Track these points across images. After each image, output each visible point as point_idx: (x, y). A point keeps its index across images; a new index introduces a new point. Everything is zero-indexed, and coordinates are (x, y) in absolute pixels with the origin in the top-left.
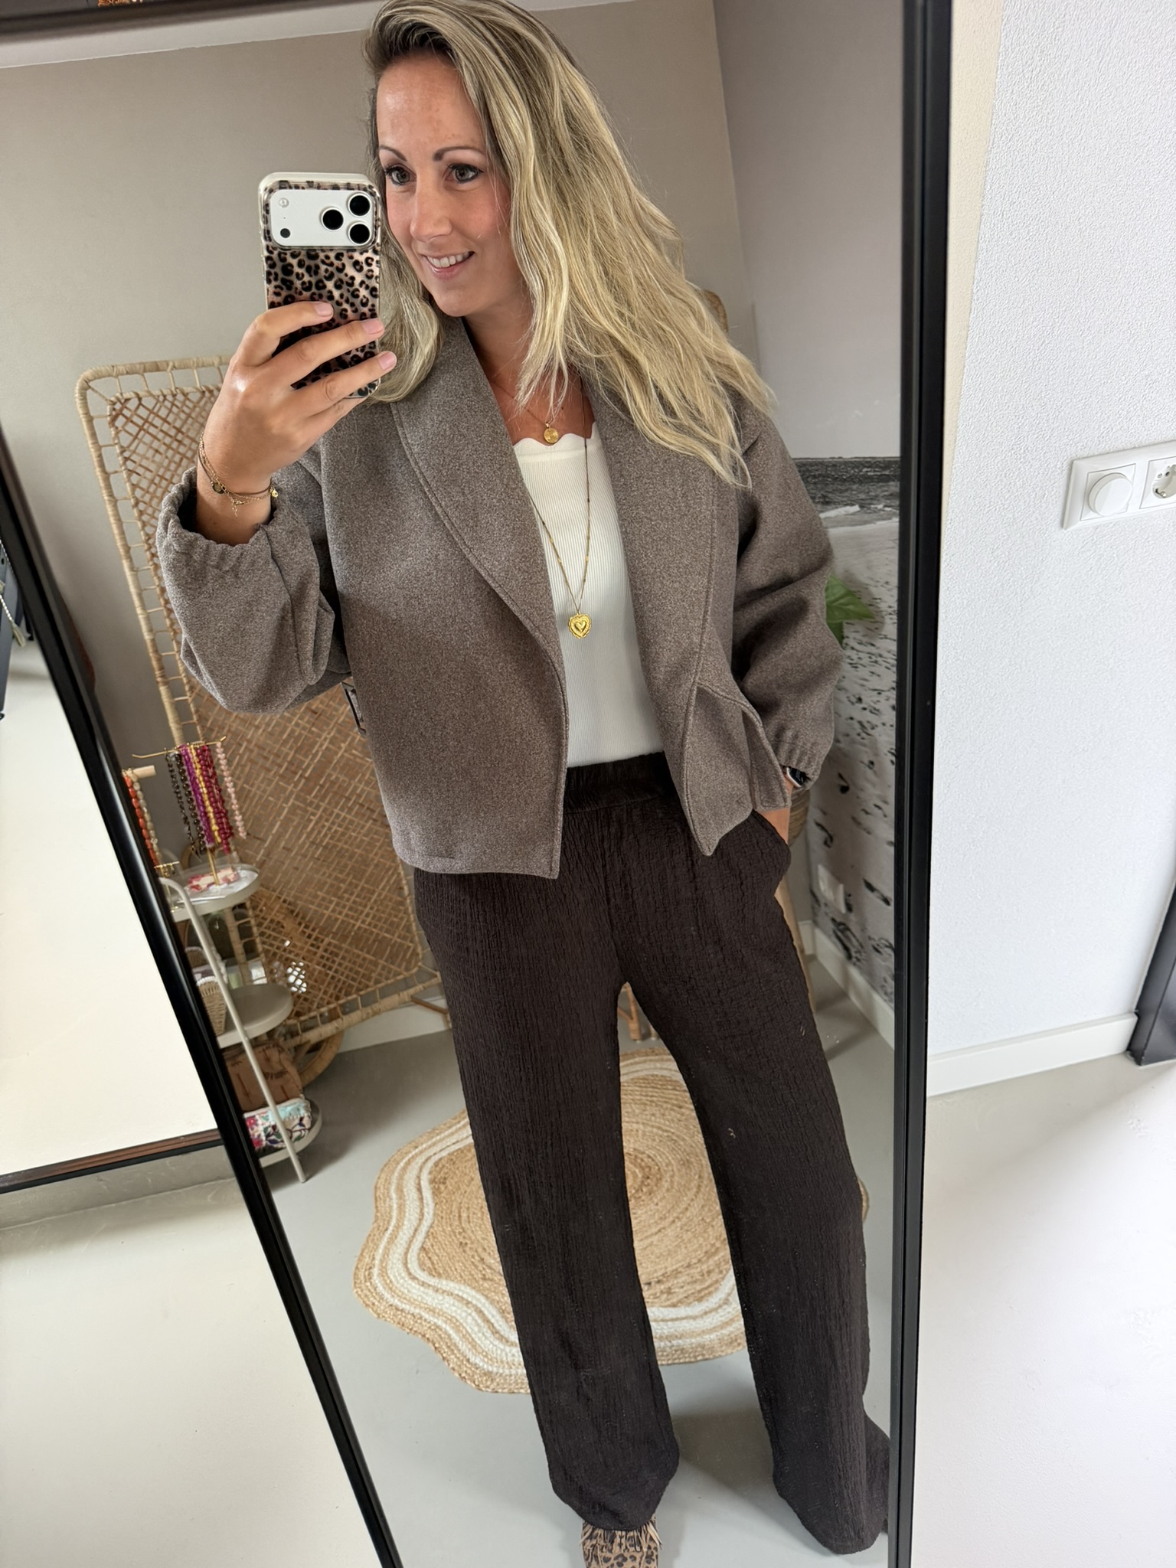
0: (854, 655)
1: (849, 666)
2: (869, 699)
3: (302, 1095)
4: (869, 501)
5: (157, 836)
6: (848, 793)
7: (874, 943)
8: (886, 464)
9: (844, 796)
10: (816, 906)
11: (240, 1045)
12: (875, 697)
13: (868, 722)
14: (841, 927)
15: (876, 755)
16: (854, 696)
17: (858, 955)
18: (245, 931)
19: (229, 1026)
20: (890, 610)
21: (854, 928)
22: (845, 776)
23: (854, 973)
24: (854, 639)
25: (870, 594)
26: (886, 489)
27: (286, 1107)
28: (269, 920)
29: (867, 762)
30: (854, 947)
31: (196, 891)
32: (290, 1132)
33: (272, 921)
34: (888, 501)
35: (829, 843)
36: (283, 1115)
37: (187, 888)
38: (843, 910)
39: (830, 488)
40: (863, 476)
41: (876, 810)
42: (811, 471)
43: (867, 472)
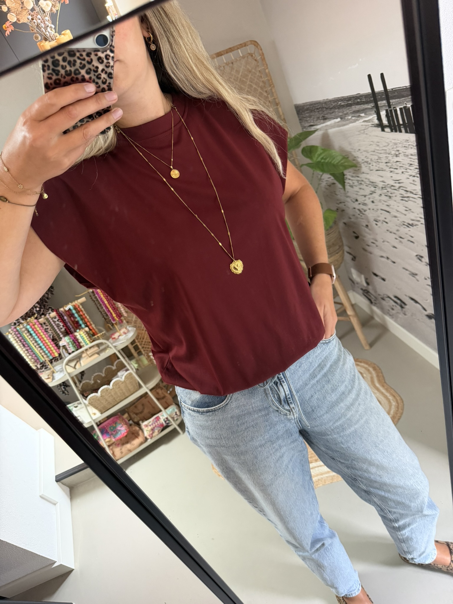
0: (350, 182)
1: (349, 187)
2: (361, 199)
3: (174, 404)
4: (344, 116)
5: (94, 323)
6: (359, 238)
7: (382, 296)
8: (349, 98)
9: (357, 240)
10: (353, 284)
11: (146, 393)
12: (364, 198)
13: (362, 209)
14: (366, 292)
15: (369, 222)
16: (354, 199)
17: (375, 302)
18: (136, 348)
19: (140, 387)
20: (363, 161)
21: (371, 291)
22: (355, 231)
23: (375, 308)
24: (349, 175)
25: (352, 155)
26: (351, 109)
27: (169, 409)
28: (144, 342)
29: (365, 225)
30: (372, 298)
31: (114, 340)
32: (173, 418)
33: (145, 342)
34: (353, 115)
35: (354, 259)
36: (169, 413)
37: (111, 340)
38: (365, 284)
39: (325, 112)
40: (339, 105)
41: (373, 244)
42: (315, 107)
43: (341, 103)
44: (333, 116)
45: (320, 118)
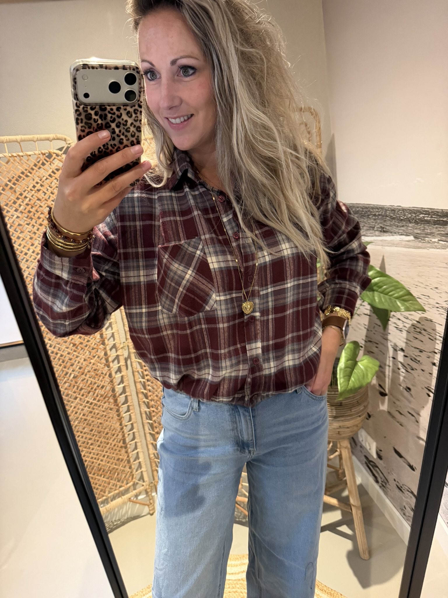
7: (398, 484)
14: (371, 463)
17: (384, 485)
21: (383, 469)
30: (381, 478)
38: (374, 455)
39: (388, 223)
40: (419, 219)
41: (410, 415)
42: (371, 212)
43: (424, 217)
44: (400, 231)
45: (375, 229)
